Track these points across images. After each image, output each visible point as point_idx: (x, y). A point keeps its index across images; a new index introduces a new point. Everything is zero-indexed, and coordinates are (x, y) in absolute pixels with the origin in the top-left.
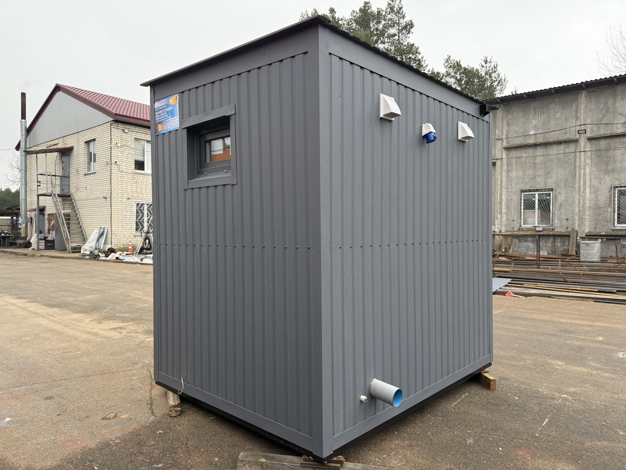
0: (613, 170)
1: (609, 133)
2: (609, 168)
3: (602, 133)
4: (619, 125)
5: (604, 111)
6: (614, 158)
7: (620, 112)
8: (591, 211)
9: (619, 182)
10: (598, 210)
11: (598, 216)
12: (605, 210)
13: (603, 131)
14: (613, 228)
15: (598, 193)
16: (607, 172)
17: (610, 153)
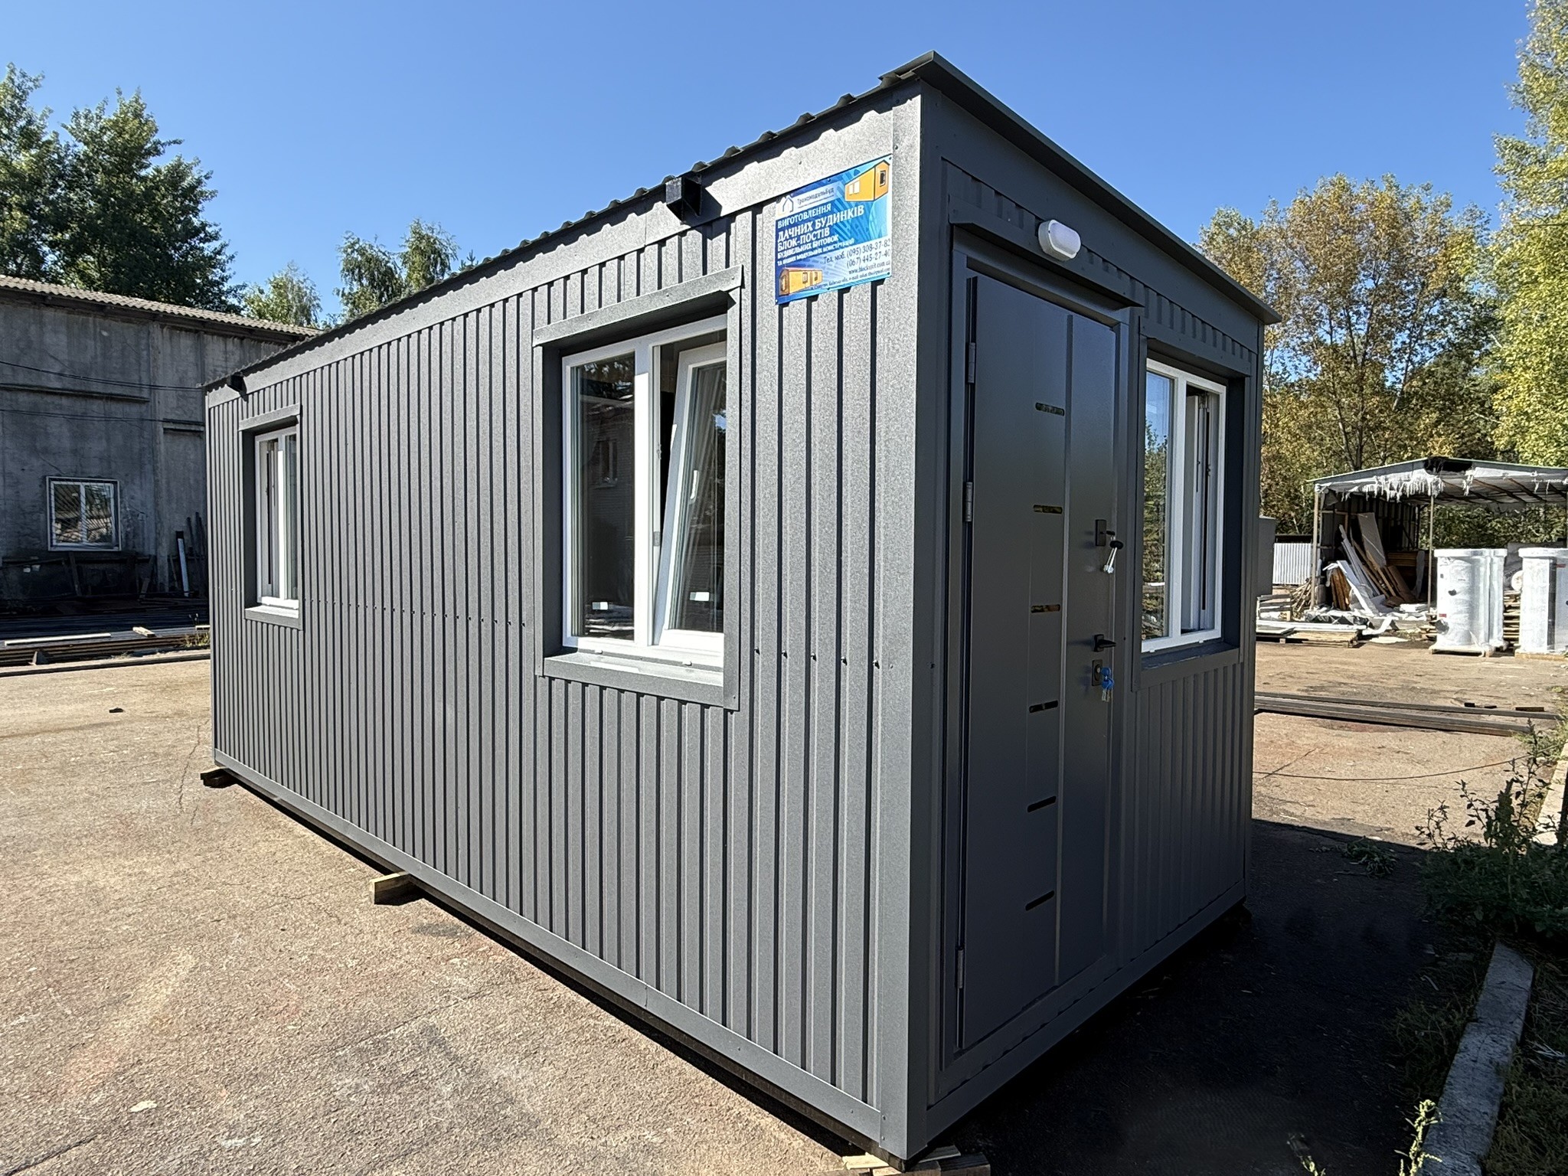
0: (46, 451)
1: (35, 384)
2: (38, 444)
3: (21, 382)
4: (52, 375)
5: (22, 344)
6: (46, 429)
7: (51, 354)
8: (8, 518)
9: (58, 472)
10: (22, 517)
11: (22, 527)
12: (35, 517)
13: (22, 379)
14: (53, 549)
15: (20, 487)
16: (34, 451)
17: (37, 420)
